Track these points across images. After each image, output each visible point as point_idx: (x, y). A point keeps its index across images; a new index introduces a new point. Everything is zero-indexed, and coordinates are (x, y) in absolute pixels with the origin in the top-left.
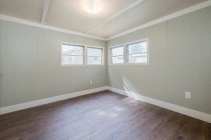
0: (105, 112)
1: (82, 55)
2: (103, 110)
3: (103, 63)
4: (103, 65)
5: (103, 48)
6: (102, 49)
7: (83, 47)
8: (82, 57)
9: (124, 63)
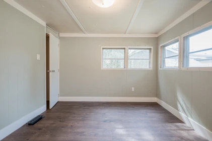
0: (127, 131)
1: (123, 58)
2: (126, 128)
3: (151, 66)
4: (151, 69)
5: (152, 48)
6: (150, 49)
7: (125, 49)
8: (123, 60)
9: (179, 67)
